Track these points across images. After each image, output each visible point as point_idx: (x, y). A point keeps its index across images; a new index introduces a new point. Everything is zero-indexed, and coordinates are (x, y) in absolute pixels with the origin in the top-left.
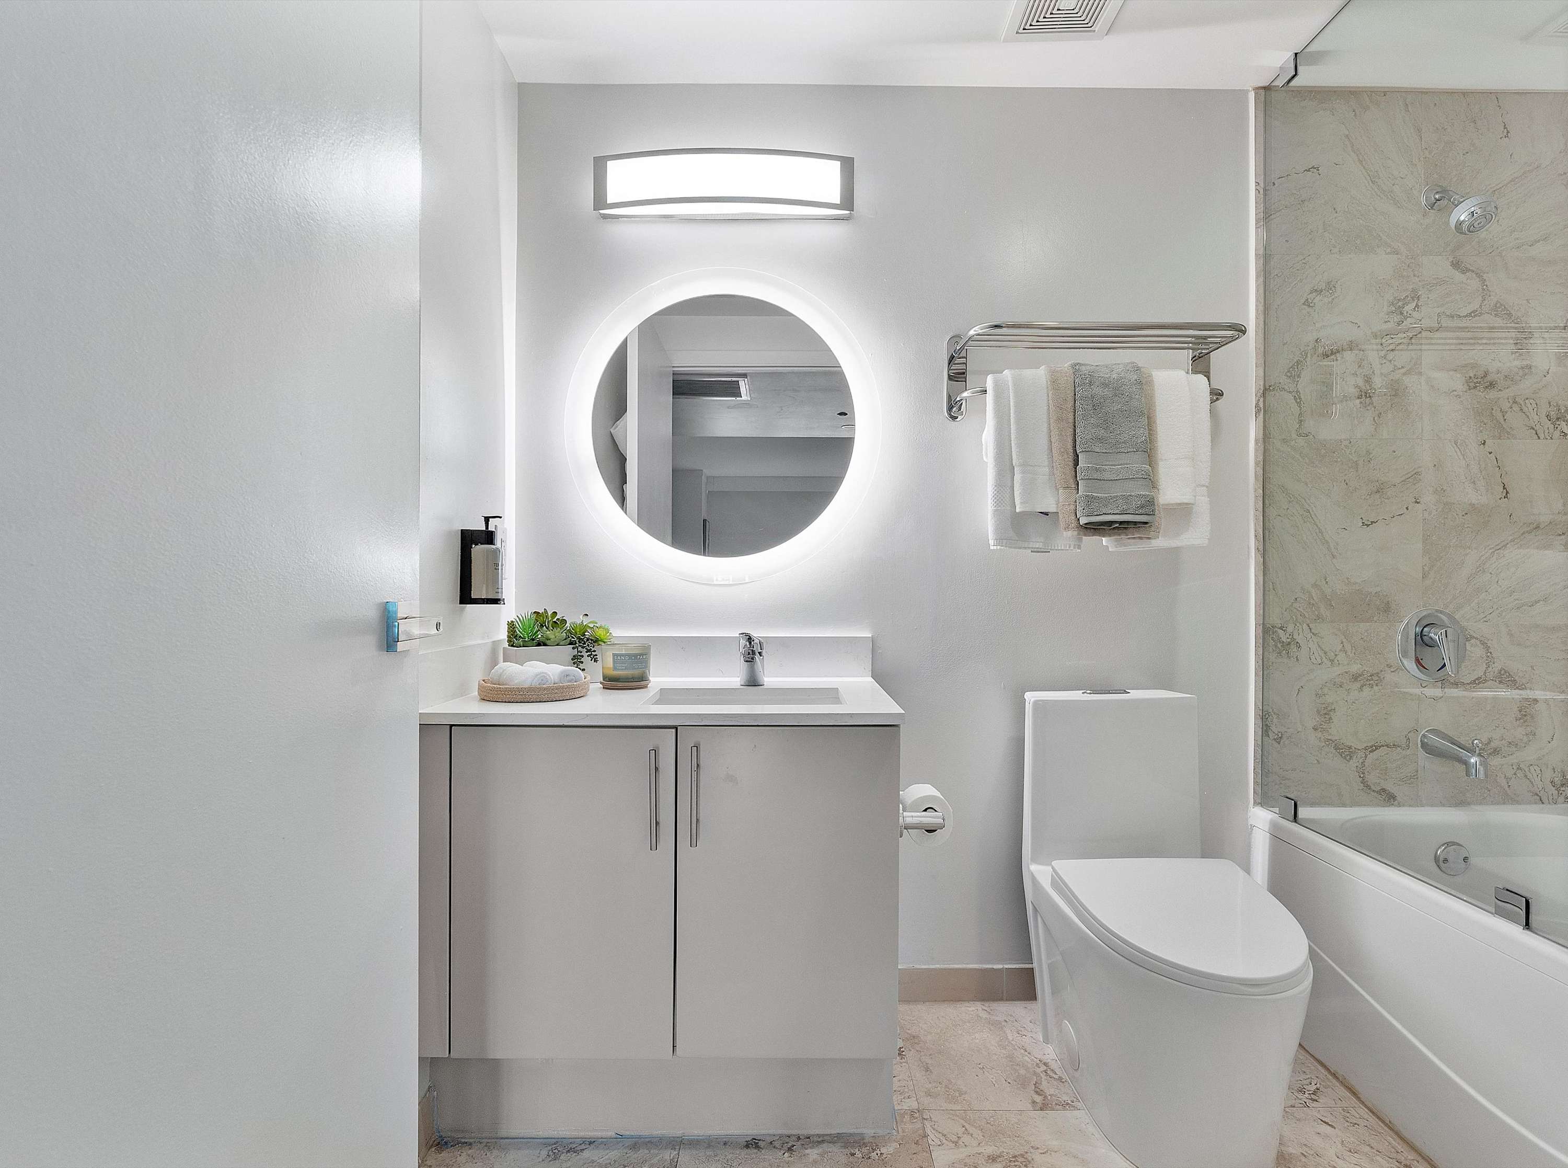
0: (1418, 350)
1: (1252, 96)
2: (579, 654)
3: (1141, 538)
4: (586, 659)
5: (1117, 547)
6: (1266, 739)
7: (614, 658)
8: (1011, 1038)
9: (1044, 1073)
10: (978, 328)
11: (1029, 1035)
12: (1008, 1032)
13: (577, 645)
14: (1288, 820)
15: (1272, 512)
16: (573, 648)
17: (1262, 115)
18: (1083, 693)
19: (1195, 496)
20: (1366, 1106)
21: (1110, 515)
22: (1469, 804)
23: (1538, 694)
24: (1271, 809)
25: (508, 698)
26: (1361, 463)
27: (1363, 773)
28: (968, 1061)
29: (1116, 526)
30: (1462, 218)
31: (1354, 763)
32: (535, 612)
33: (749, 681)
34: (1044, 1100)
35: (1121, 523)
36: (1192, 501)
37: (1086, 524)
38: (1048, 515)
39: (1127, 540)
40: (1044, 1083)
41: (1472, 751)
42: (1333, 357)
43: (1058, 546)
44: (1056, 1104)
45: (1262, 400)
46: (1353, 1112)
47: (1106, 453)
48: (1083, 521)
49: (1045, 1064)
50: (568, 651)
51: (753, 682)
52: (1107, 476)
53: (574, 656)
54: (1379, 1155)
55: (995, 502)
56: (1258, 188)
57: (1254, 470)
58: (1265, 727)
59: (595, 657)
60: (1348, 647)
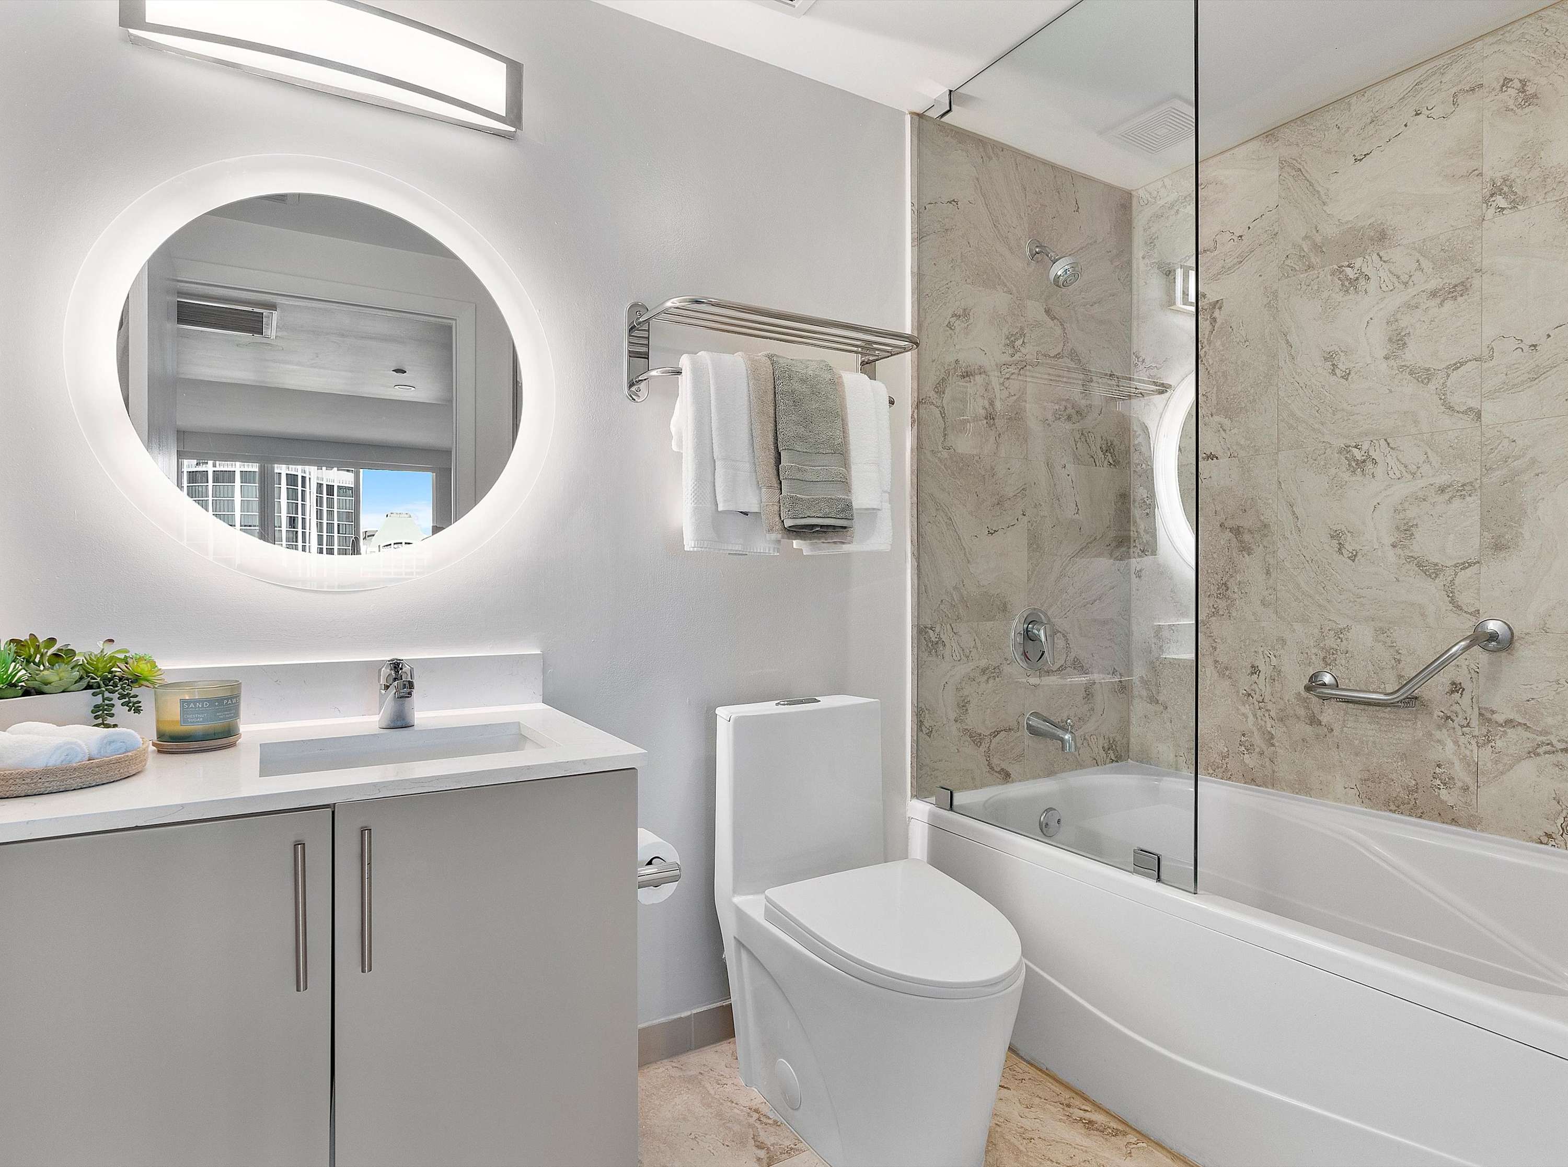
0: (1023, 381)
1: (908, 118)
2: (107, 702)
3: (835, 543)
4: (119, 709)
5: (812, 551)
6: (920, 733)
7: (182, 707)
8: (712, 1092)
9: (757, 1121)
10: (676, 301)
11: (730, 1082)
12: (708, 1085)
13: (104, 689)
14: (945, 809)
15: (924, 519)
16: (94, 694)
17: (916, 142)
18: (777, 704)
19: (881, 502)
20: (1025, 1060)
21: (814, 518)
22: (1056, 773)
23: (1096, 677)
24: (924, 800)
25: (24, 789)
26: (986, 477)
27: (989, 757)
28: (677, 1134)
29: (817, 529)
30: (1059, 273)
31: (983, 749)
32: (12, 641)
33: (393, 721)
34: (768, 1153)
35: (822, 526)
36: (879, 507)
37: (790, 527)
38: (747, 515)
39: (822, 544)
40: (762, 1133)
41: (1066, 730)
42: (968, 378)
43: (757, 548)
44: (781, 1153)
45: (916, 411)
46: (1017, 1069)
47: (806, 452)
48: (788, 523)
49: (756, 1111)
50: (85, 700)
51: (400, 722)
52: (810, 476)
53: (95, 707)
54: (1046, 1103)
55: (696, 499)
56: (913, 208)
57: (910, 478)
58: (919, 724)
59: (136, 705)
60: (979, 644)
